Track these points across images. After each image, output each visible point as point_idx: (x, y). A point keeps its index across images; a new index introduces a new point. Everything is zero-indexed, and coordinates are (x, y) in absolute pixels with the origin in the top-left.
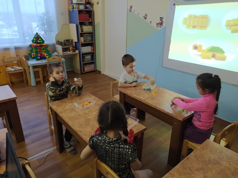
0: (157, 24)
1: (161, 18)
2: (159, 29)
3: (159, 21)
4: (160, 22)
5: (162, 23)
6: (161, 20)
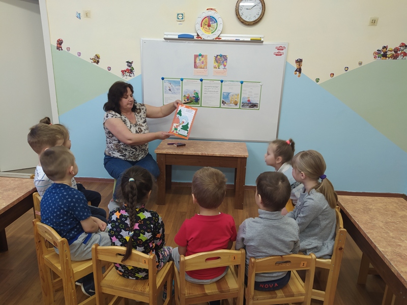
0: (123, 72)
1: (129, 64)
2: (127, 78)
3: (125, 67)
4: (127, 69)
5: (131, 70)
6: (130, 66)
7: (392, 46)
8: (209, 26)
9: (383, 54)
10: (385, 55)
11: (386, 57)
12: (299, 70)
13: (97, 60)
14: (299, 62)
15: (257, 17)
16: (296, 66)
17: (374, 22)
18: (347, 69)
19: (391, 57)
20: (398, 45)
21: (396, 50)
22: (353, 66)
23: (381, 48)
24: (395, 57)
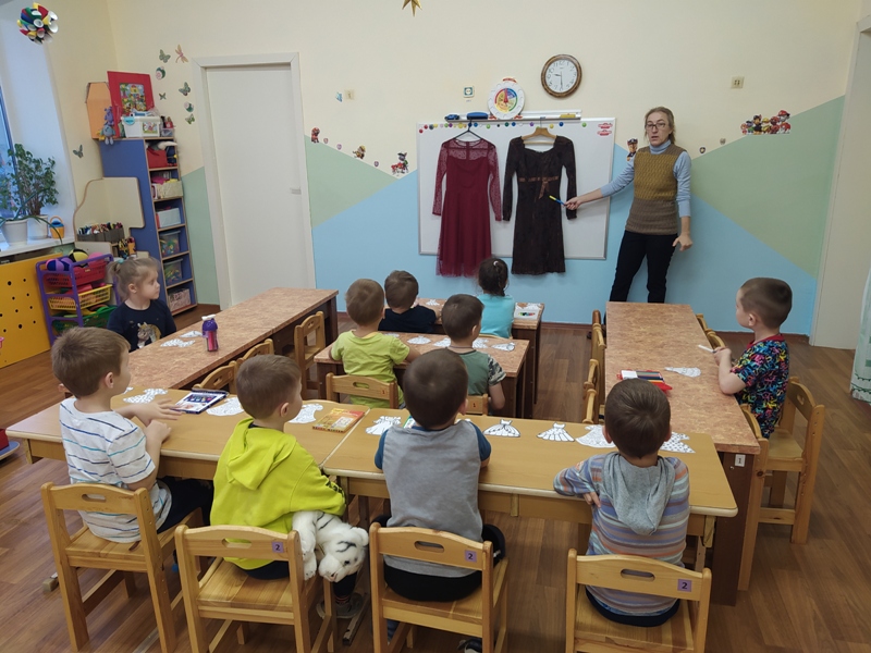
0: (393, 167)
1: (402, 156)
2: (399, 176)
4: (399, 164)
5: (404, 164)
6: (402, 160)
7: (767, 115)
8: (506, 101)
9: (755, 126)
10: (758, 129)
11: (761, 131)
13: (361, 153)
14: (633, 143)
15: (571, 86)
16: (628, 150)
17: (738, 83)
18: (703, 149)
19: (768, 130)
20: (776, 115)
21: (774, 121)
22: (713, 147)
23: (751, 119)
24: (774, 131)
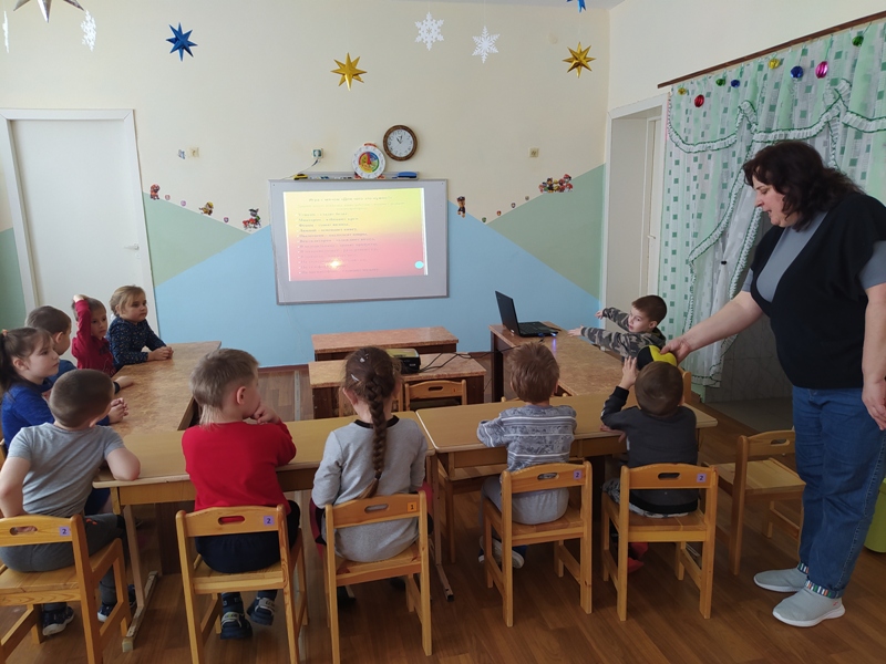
0: (245, 222)
1: (254, 212)
2: (252, 231)
3: (249, 217)
4: (251, 220)
7: (557, 178)
8: (369, 163)
9: (549, 186)
10: (551, 188)
11: (553, 190)
12: (463, 210)
13: (208, 210)
14: (461, 200)
15: (409, 152)
16: (458, 205)
17: (534, 153)
18: (513, 205)
19: (558, 190)
20: (562, 178)
21: (561, 182)
22: (520, 202)
23: (546, 181)
24: (561, 190)
